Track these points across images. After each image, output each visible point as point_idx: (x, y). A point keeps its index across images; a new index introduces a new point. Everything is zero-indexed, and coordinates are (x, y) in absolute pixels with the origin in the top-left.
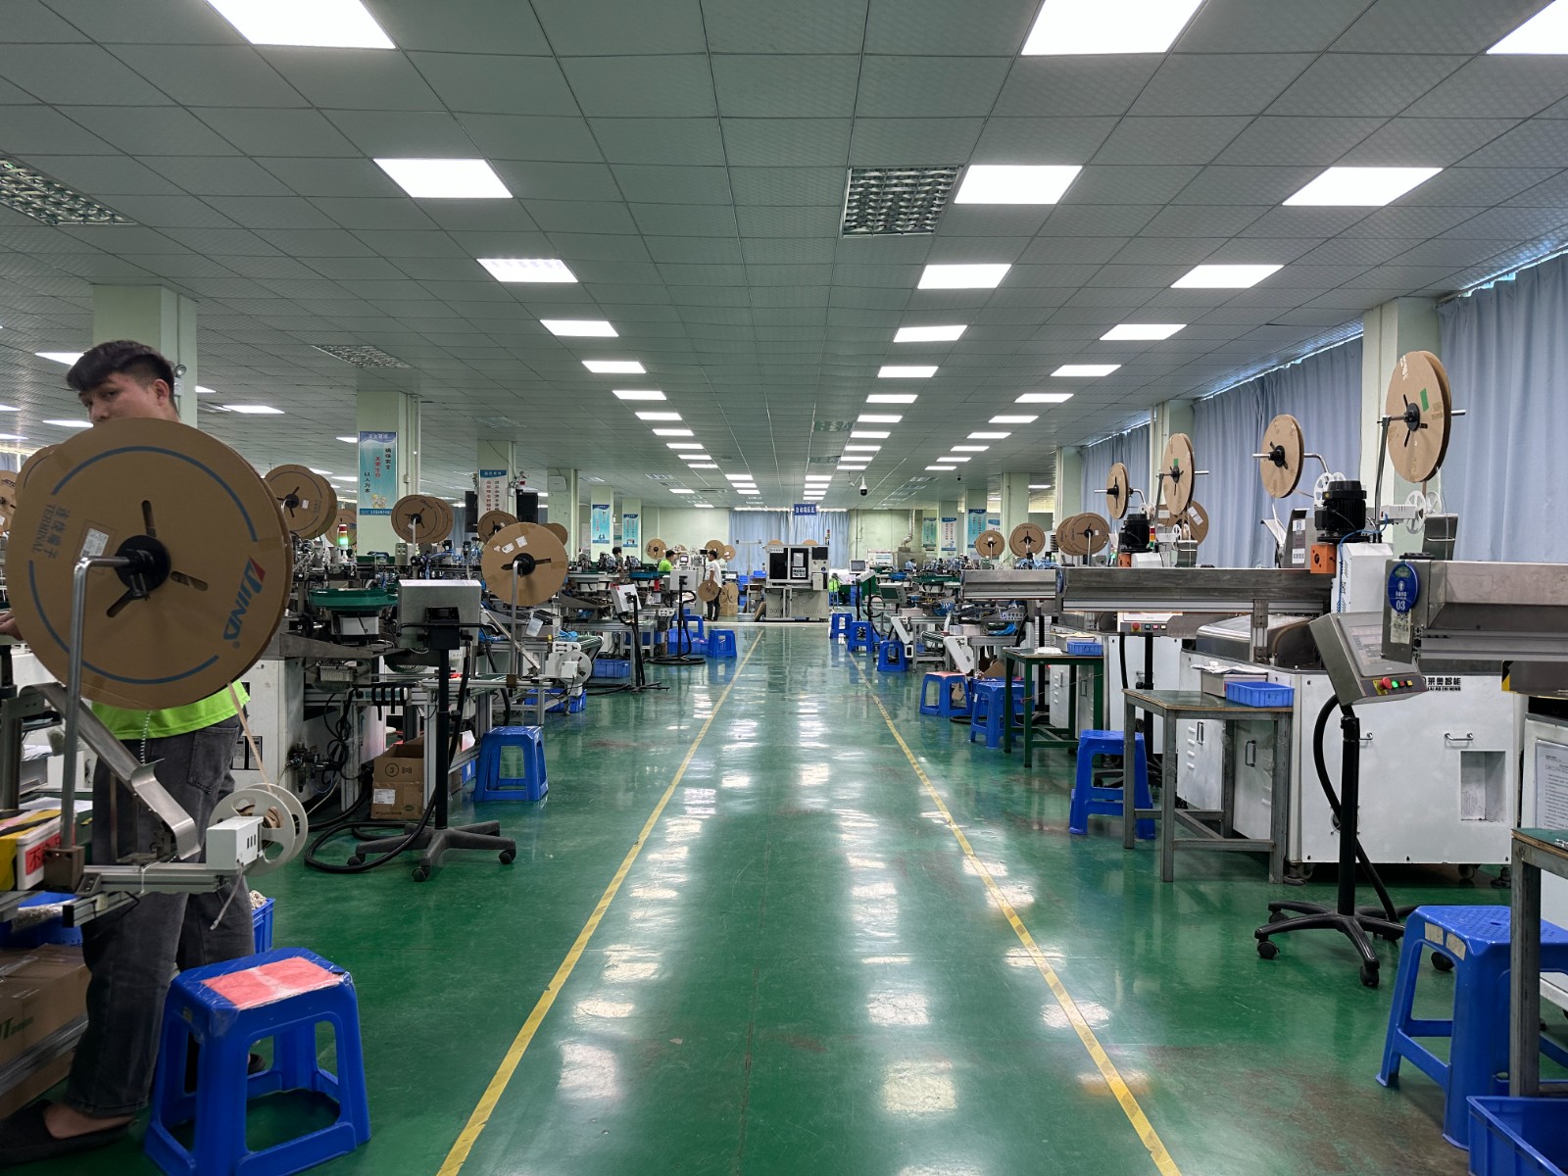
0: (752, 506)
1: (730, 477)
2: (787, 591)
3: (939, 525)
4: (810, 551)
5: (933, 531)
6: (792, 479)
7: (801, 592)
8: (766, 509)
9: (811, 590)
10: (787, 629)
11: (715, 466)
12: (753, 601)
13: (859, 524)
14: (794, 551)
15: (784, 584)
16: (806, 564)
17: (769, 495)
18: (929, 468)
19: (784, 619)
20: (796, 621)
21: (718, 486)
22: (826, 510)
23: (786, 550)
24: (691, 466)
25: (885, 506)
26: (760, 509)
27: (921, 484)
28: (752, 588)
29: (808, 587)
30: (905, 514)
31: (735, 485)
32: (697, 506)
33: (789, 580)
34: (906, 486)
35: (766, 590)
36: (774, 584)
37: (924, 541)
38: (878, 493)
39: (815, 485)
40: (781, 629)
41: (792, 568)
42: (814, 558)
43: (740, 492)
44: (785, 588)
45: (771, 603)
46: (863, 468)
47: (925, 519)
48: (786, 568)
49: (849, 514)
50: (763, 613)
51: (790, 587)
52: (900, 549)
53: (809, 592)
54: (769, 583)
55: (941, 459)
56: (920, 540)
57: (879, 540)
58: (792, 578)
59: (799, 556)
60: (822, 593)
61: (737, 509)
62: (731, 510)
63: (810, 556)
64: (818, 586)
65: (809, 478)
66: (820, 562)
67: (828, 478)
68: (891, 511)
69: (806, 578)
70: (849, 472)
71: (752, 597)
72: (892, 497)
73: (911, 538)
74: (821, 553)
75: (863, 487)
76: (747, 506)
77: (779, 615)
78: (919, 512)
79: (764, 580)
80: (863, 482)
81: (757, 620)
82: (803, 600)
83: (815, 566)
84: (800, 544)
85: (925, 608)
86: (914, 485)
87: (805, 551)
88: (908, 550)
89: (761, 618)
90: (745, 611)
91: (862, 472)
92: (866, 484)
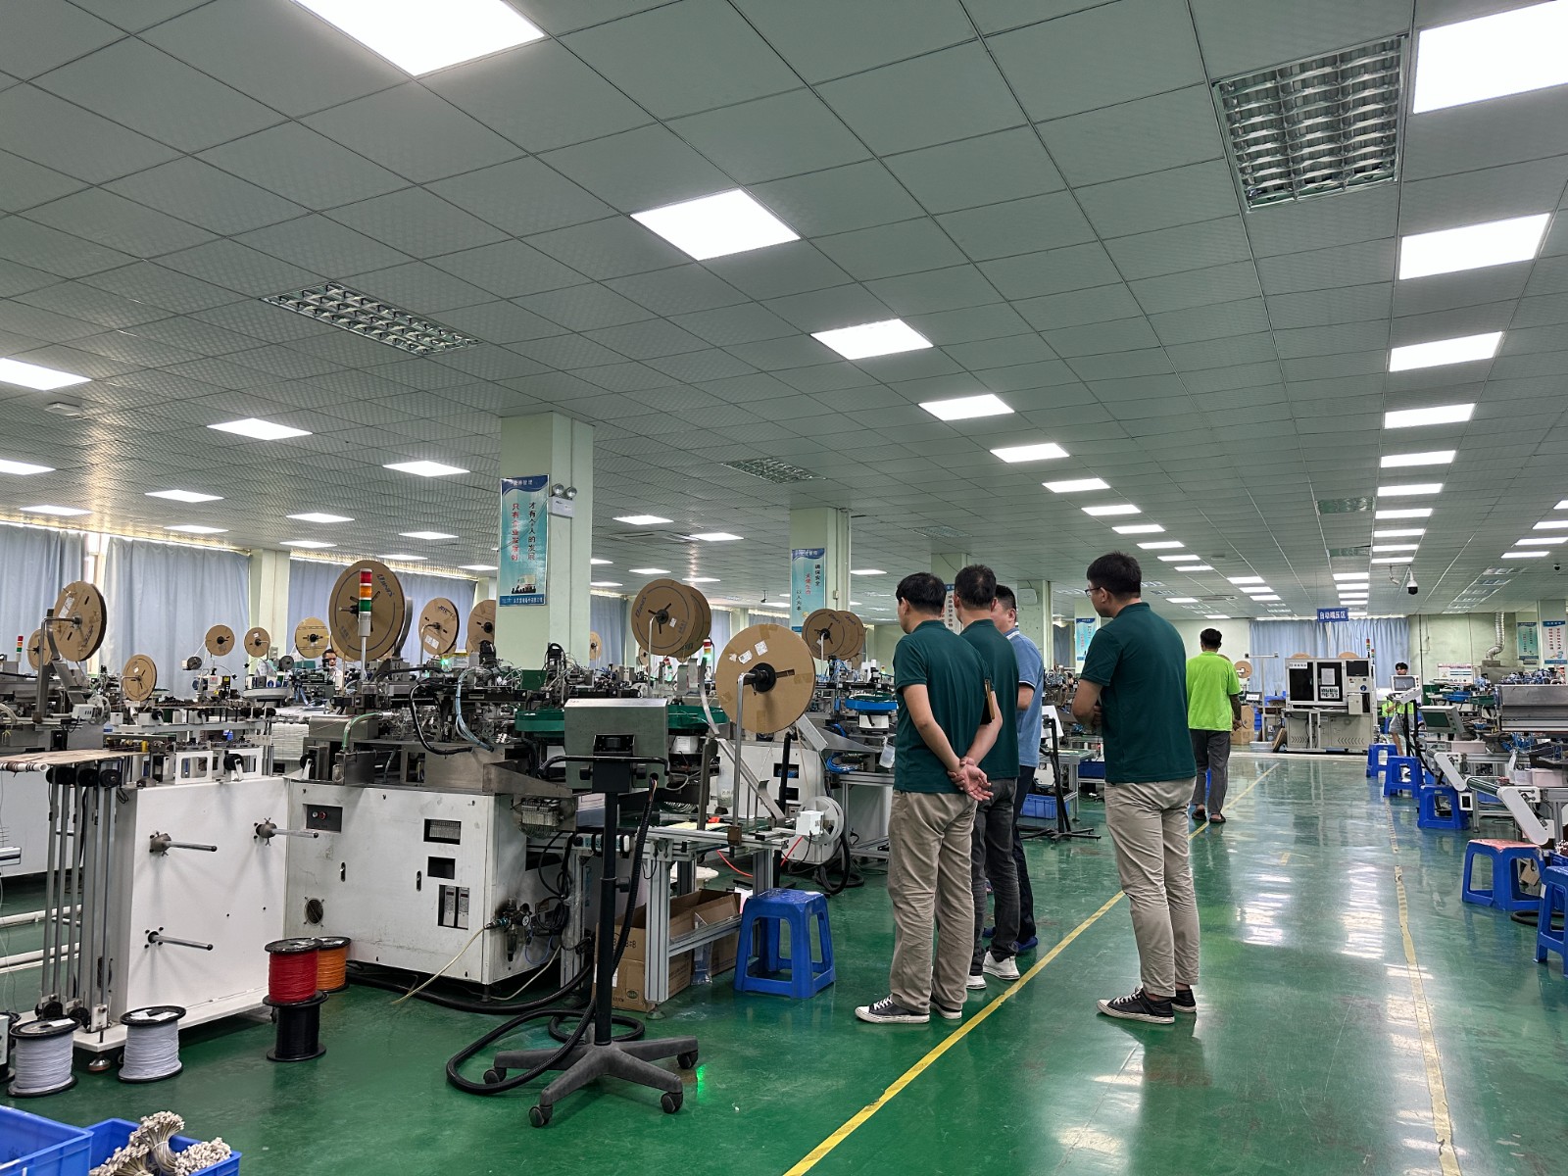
0: (1277, 615)
1: (1234, 580)
2: (1314, 716)
3: (1541, 632)
4: (1344, 665)
5: (1533, 639)
6: (1321, 579)
7: (1333, 717)
8: (1296, 618)
9: (1347, 714)
10: (1316, 762)
11: (1208, 568)
12: (1270, 728)
13: (1424, 632)
14: (1321, 666)
15: (1310, 707)
16: (1339, 682)
17: (1293, 600)
18: (1507, 556)
19: (1311, 749)
20: (1328, 753)
21: (1224, 593)
22: (1376, 617)
23: (1310, 665)
24: (1179, 569)
25: (1459, 610)
26: (1289, 618)
27: (1503, 577)
28: (1269, 711)
29: (1343, 711)
30: (1489, 618)
31: (1245, 590)
32: (1209, 617)
33: (1316, 702)
34: (1481, 582)
35: (1286, 714)
36: (1295, 707)
37: (1521, 653)
38: (1443, 592)
39: (1351, 585)
40: (1308, 762)
41: (1319, 686)
42: (1349, 674)
43: (1255, 598)
44: (1311, 711)
45: (1293, 730)
46: (1409, 559)
47: (1520, 624)
48: (1312, 686)
49: (1409, 621)
50: (1284, 741)
51: (1317, 711)
52: (1485, 663)
53: (1343, 717)
54: (1290, 705)
55: (1522, 542)
56: (1514, 651)
57: (1453, 652)
58: (1320, 699)
59: (1329, 675)
60: (1362, 718)
61: (1259, 619)
62: (1251, 620)
63: (1344, 672)
64: (1356, 708)
65: (1337, 577)
66: (1358, 680)
67: (1365, 576)
68: (1469, 616)
69: (1340, 700)
70: (1391, 566)
71: (1269, 723)
72: (1462, 598)
73: (1501, 648)
74: (1359, 668)
75: (1412, 584)
76: (1270, 615)
77: (1305, 744)
78: (1510, 616)
79: (1284, 701)
80: (1412, 578)
81: (1276, 751)
82: (1337, 726)
83: (1352, 686)
84: (1332, 658)
85: (1489, 741)
86: (1493, 578)
87: (1337, 667)
88: (1497, 664)
89: (1282, 748)
90: (1260, 739)
91: (1409, 565)
92: (1415, 579)
